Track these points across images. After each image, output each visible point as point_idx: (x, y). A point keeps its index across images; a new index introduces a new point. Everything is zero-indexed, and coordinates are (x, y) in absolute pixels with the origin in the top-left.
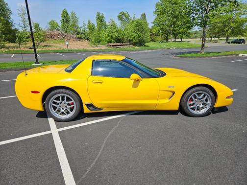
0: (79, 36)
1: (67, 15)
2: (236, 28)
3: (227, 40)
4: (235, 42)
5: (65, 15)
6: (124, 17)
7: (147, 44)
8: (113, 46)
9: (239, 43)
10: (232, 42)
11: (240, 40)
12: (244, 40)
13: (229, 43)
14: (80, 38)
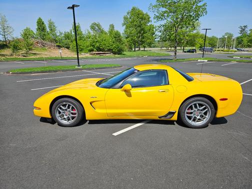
0: (58, 44)
1: (43, 23)
2: (190, 40)
3: (184, 49)
4: (189, 51)
5: (40, 24)
6: (97, 28)
7: (125, 53)
8: (97, 54)
9: (193, 52)
10: (188, 52)
11: (193, 50)
12: (195, 50)
13: (185, 52)
14: (59, 47)
